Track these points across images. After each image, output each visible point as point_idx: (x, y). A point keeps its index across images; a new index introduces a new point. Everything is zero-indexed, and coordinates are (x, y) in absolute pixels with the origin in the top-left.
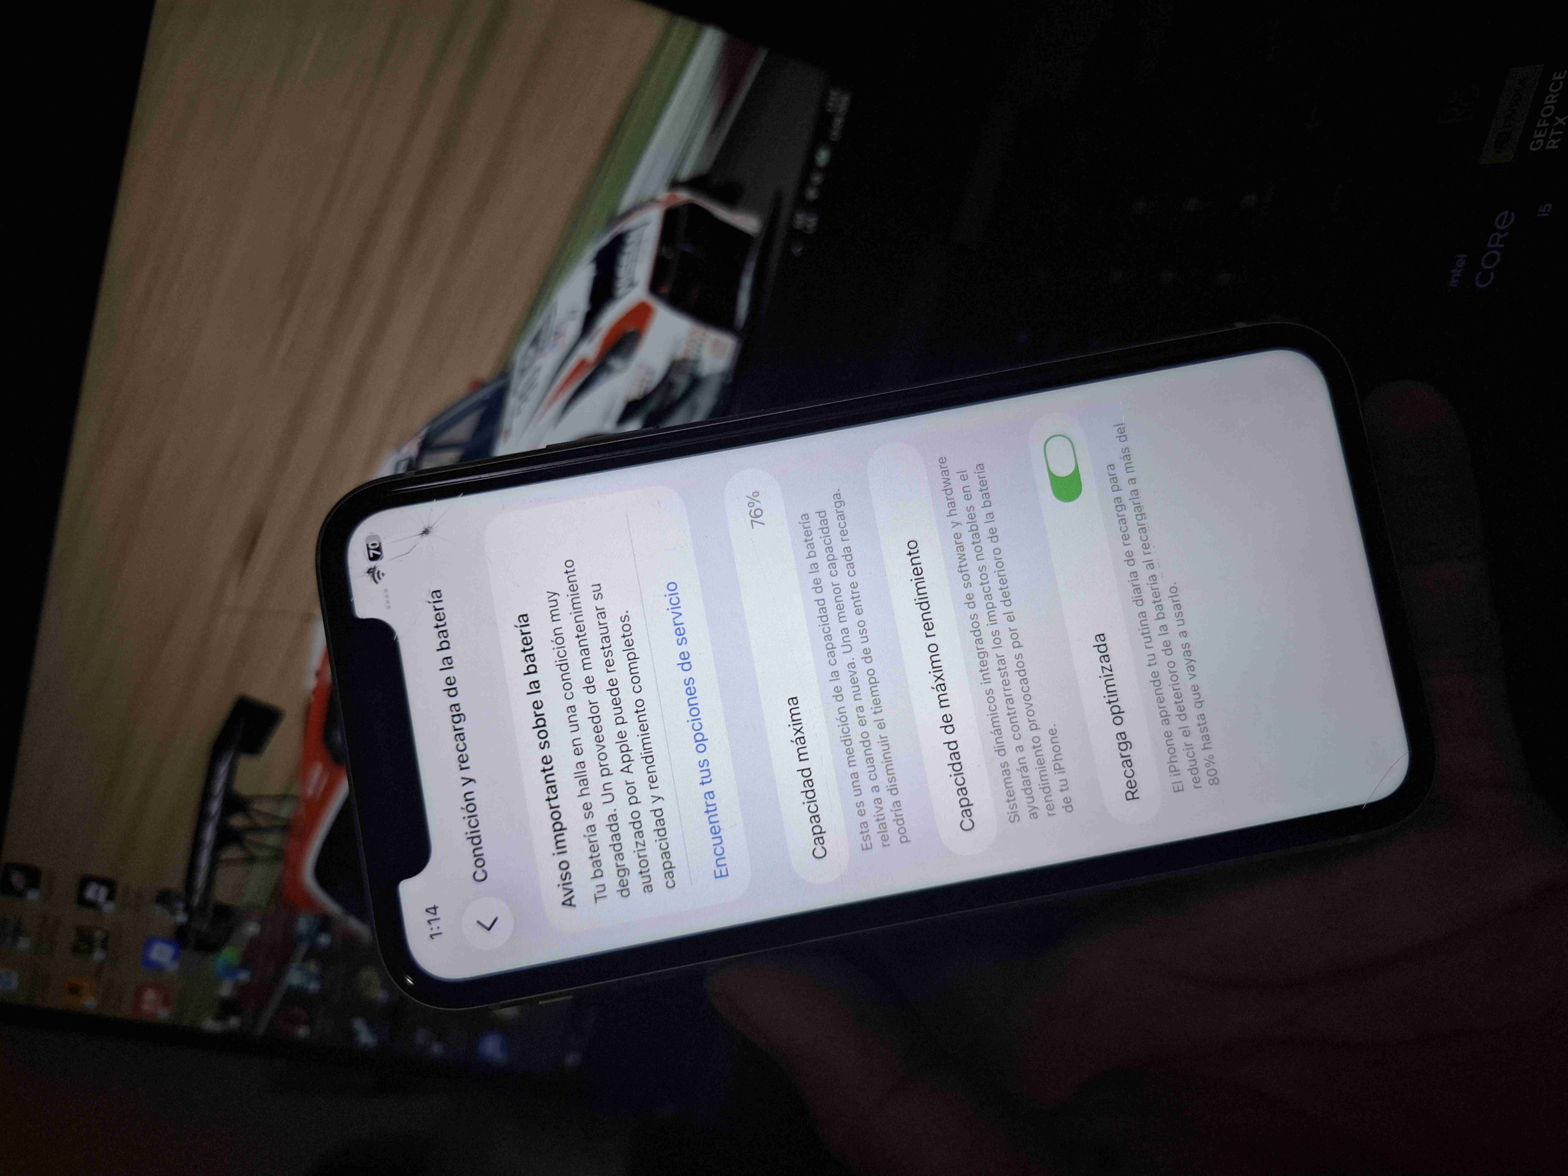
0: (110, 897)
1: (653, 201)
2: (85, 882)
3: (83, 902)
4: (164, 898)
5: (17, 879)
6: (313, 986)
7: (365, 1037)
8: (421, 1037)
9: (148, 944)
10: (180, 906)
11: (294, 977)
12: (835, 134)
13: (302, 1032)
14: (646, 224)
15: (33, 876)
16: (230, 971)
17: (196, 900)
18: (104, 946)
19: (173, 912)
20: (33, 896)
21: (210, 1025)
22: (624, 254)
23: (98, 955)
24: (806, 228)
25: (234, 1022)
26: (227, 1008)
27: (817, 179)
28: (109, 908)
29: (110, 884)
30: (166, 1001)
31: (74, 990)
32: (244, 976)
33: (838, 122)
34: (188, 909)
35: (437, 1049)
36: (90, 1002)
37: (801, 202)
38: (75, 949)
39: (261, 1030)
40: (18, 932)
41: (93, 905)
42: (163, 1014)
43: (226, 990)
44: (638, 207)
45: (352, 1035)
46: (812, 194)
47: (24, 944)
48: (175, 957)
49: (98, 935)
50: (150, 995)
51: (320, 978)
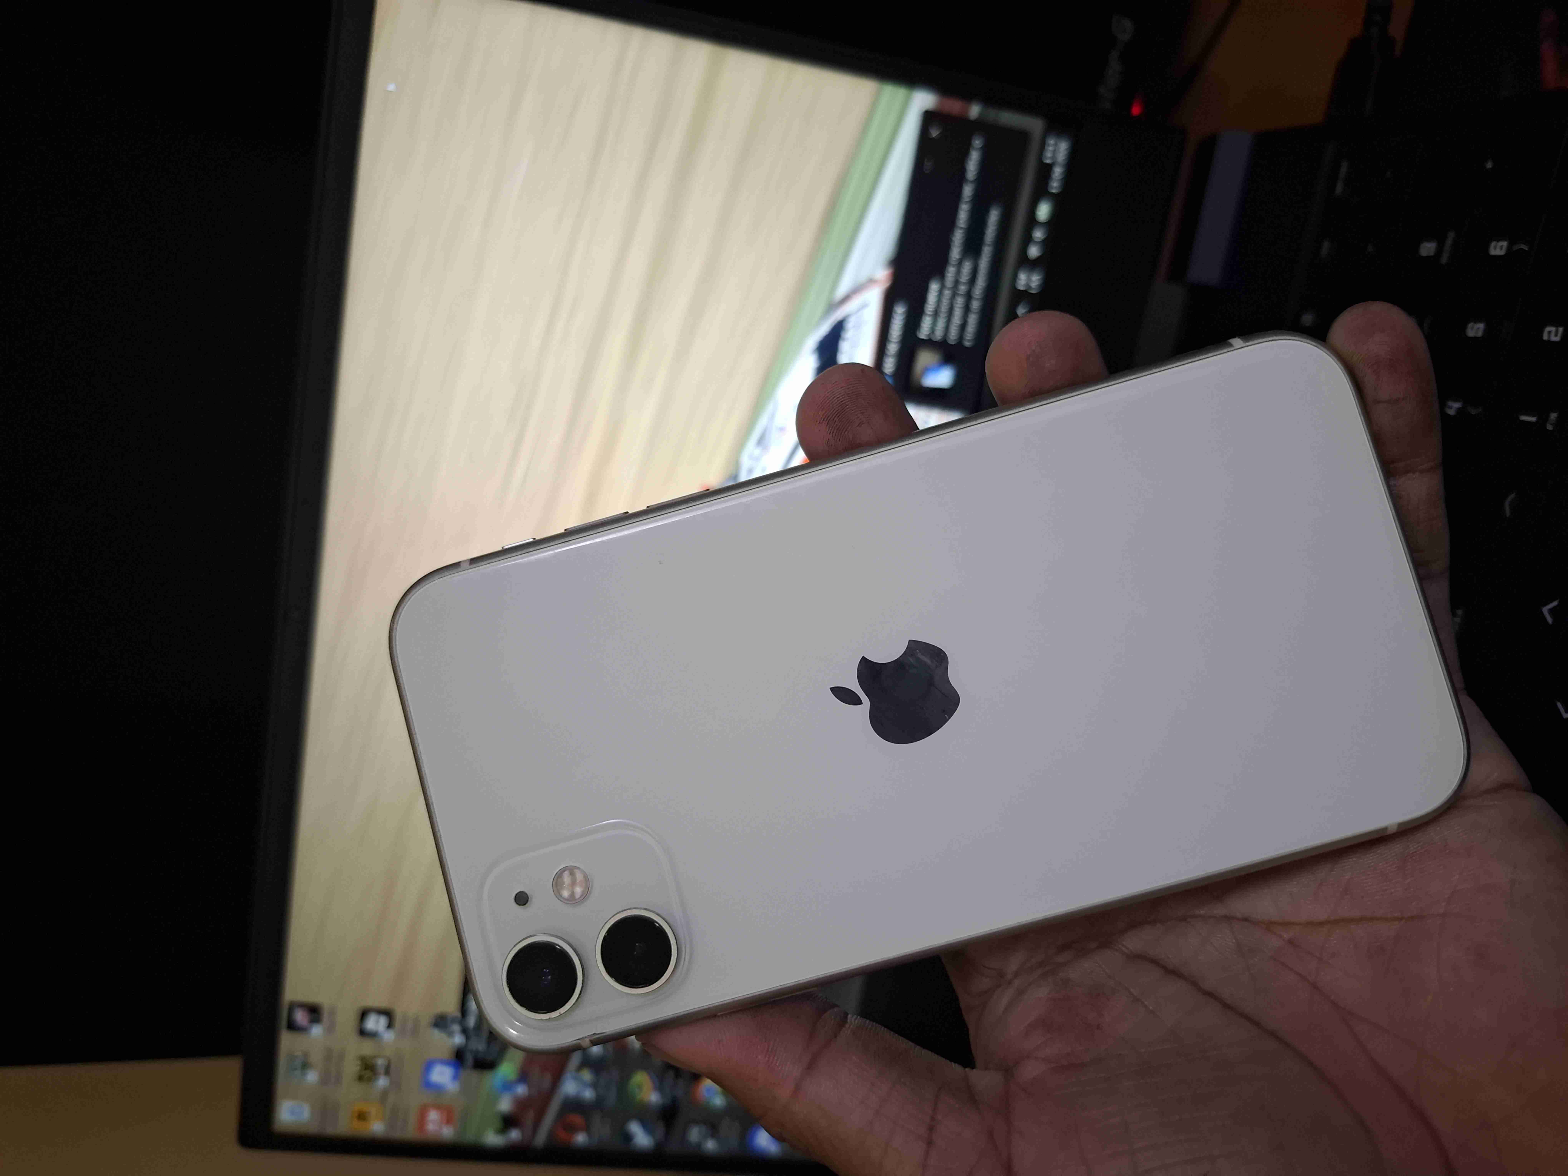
0: (390, 1026)
1: (871, 281)
2: (364, 1014)
3: (363, 1033)
4: (441, 1022)
5: (300, 1017)
6: (588, 1094)
7: (641, 1138)
8: (695, 1134)
9: (429, 1066)
10: (456, 1028)
11: (570, 1087)
12: (1055, 186)
13: (581, 1139)
14: (865, 306)
15: (314, 1012)
16: (508, 1086)
17: (471, 1021)
18: (387, 1072)
19: (451, 1034)
20: (317, 1031)
21: (492, 1139)
22: (844, 339)
23: (382, 1082)
24: (1030, 287)
25: (515, 1135)
26: (508, 1122)
27: (1038, 234)
28: (389, 1036)
29: (388, 1013)
30: (449, 1121)
31: (362, 1116)
32: (521, 1090)
33: (1058, 172)
34: (465, 1031)
35: (710, 1145)
36: (377, 1127)
37: (1024, 262)
38: (360, 1078)
39: (541, 1139)
40: (305, 1066)
41: (373, 1035)
42: (447, 1133)
43: (505, 1105)
44: (856, 290)
45: (628, 1138)
46: (1034, 252)
47: (312, 1077)
48: (455, 1077)
49: (380, 1062)
50: (433, 1116)
51: (594, 1085)
